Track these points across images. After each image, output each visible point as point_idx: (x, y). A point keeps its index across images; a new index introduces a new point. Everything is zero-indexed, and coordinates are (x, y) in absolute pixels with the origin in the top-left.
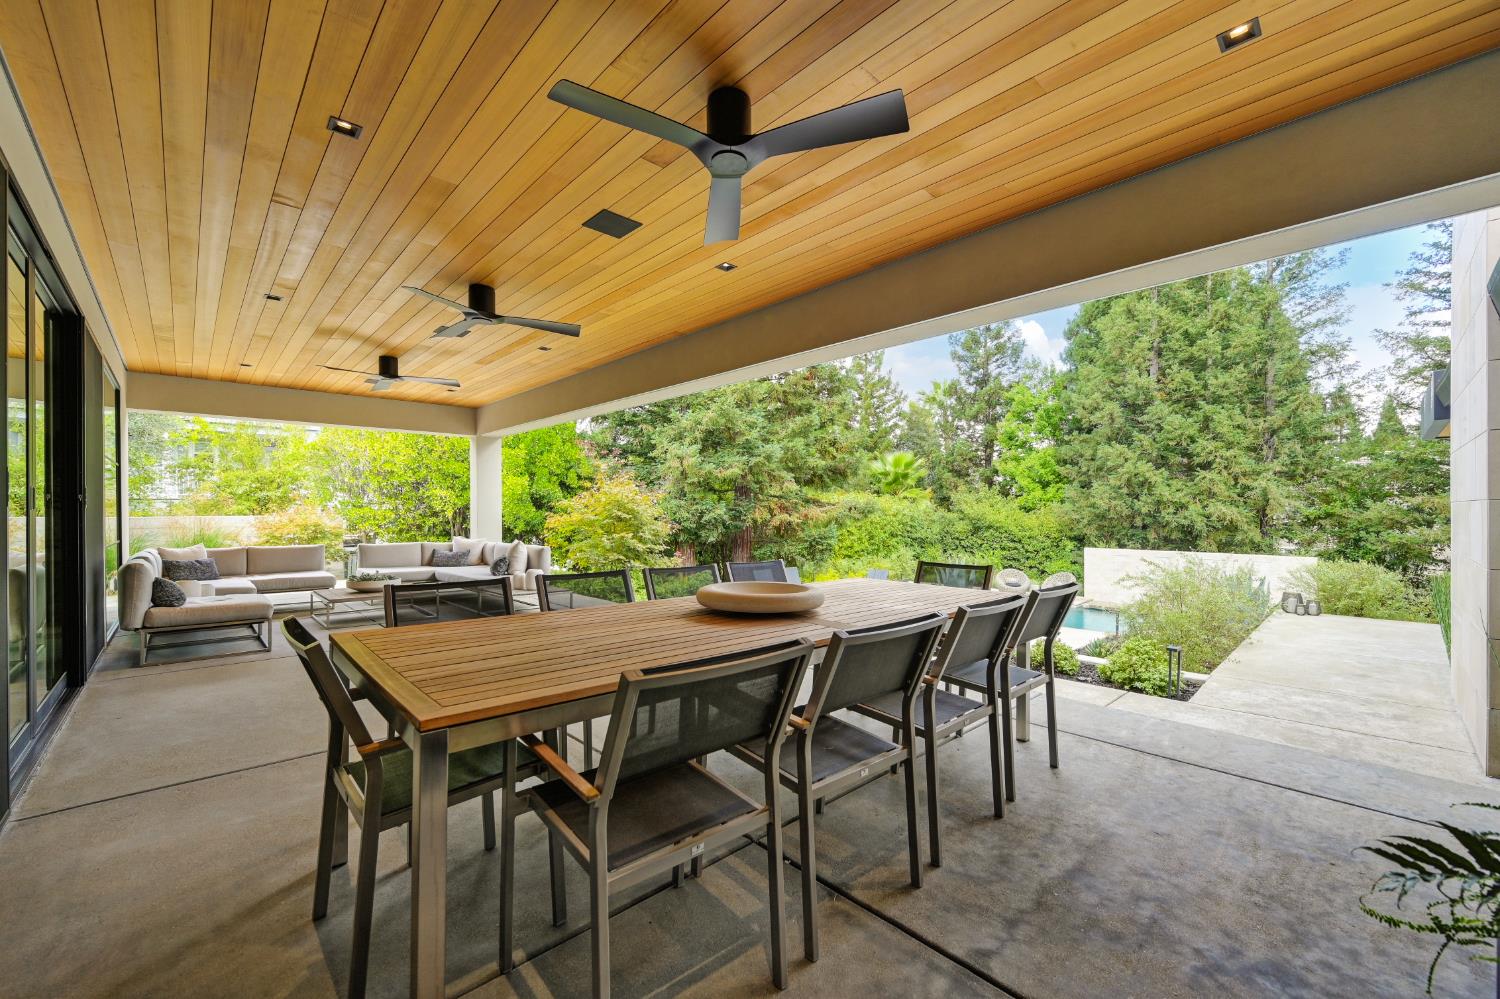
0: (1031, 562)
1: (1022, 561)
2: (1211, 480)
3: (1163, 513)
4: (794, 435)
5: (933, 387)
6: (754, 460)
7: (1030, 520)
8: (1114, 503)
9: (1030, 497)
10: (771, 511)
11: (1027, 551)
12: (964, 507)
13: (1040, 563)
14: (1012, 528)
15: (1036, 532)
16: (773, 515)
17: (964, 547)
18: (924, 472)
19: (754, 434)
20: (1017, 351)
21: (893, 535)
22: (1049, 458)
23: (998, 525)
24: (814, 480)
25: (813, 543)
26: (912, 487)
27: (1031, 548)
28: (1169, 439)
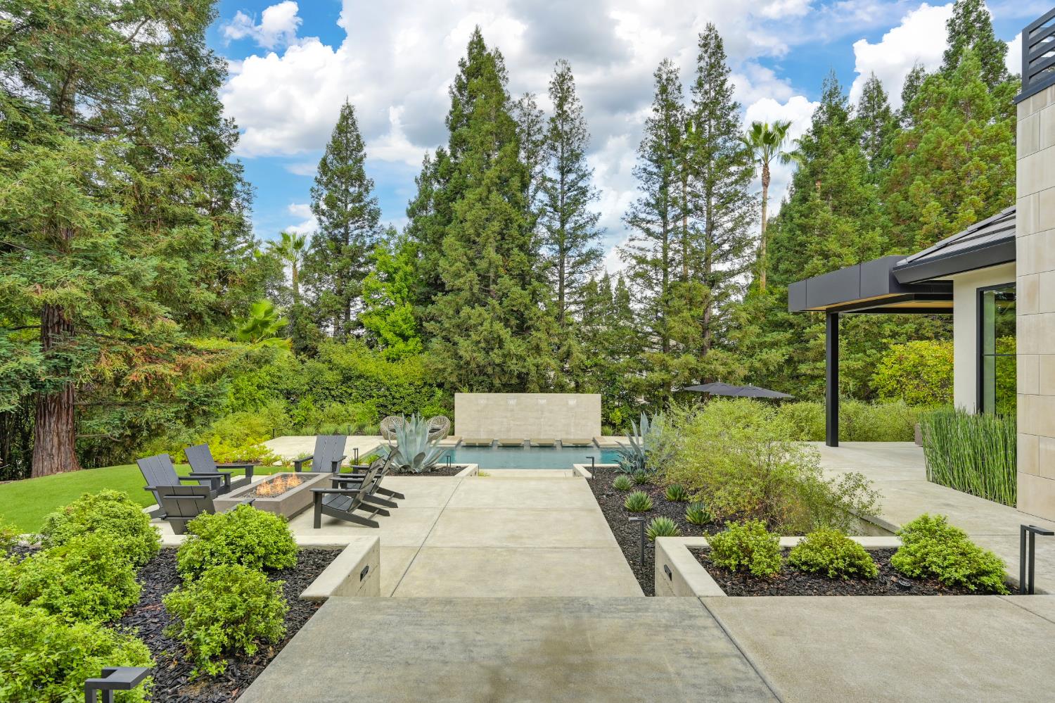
0: (397, 408)
1: (390, 407)
2: (540, 338)
3: (509, 363)
4: (171, 252)
5: (282, 238)
6: (105, 280)
7: (396, 369)
8: (475, 355)
9: (394, 349)
10: (129, 360)
11: (393, 398)
12: (334, 357)
13: (405, 408)
14: (382, 377)
15: (402, 380)
16: (132, 366)
17: (333, 396)
18: (284, 321)
19: (107, 239)
20: (374, 216)
21: (260, 387)
22: (409, 315)
23: (369, 374)
24: (192, 320)
25: (196, 404)
26: (272, 336)
27: (397, 395)
28: (514, 306)
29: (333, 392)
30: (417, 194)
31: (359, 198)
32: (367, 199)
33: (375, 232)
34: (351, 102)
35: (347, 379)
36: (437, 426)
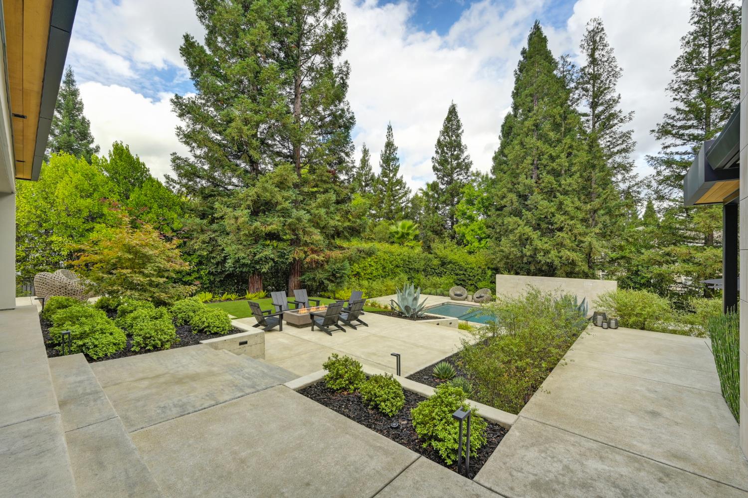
1: (466, 281)
2: (563, 237)
3: (538, 256)
5: (426, 186)
7: (471, 259)
8: (512, 249)
9: (472, 246)
10: (305, 253)
12: (437, 251)
13: (476, 282)
14: (462, 263)
15: (474, 265)
16: (307, 255)
17: (436, 273)
18: (418, 232)
20: (468, 167)
22: (483, 225)
23: (455, 261)
24: (340, 234)
26: (411, 240)
27: (471, 274)
28: (541, 214)
29: (436, 271)
30: (499, 145)
31: (457, 158)
32: (463, 157)
33: (468, 176)
34: (455, 103)
35: (443, 264)
36: (483, 295)
